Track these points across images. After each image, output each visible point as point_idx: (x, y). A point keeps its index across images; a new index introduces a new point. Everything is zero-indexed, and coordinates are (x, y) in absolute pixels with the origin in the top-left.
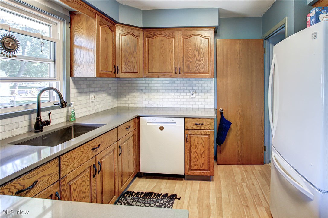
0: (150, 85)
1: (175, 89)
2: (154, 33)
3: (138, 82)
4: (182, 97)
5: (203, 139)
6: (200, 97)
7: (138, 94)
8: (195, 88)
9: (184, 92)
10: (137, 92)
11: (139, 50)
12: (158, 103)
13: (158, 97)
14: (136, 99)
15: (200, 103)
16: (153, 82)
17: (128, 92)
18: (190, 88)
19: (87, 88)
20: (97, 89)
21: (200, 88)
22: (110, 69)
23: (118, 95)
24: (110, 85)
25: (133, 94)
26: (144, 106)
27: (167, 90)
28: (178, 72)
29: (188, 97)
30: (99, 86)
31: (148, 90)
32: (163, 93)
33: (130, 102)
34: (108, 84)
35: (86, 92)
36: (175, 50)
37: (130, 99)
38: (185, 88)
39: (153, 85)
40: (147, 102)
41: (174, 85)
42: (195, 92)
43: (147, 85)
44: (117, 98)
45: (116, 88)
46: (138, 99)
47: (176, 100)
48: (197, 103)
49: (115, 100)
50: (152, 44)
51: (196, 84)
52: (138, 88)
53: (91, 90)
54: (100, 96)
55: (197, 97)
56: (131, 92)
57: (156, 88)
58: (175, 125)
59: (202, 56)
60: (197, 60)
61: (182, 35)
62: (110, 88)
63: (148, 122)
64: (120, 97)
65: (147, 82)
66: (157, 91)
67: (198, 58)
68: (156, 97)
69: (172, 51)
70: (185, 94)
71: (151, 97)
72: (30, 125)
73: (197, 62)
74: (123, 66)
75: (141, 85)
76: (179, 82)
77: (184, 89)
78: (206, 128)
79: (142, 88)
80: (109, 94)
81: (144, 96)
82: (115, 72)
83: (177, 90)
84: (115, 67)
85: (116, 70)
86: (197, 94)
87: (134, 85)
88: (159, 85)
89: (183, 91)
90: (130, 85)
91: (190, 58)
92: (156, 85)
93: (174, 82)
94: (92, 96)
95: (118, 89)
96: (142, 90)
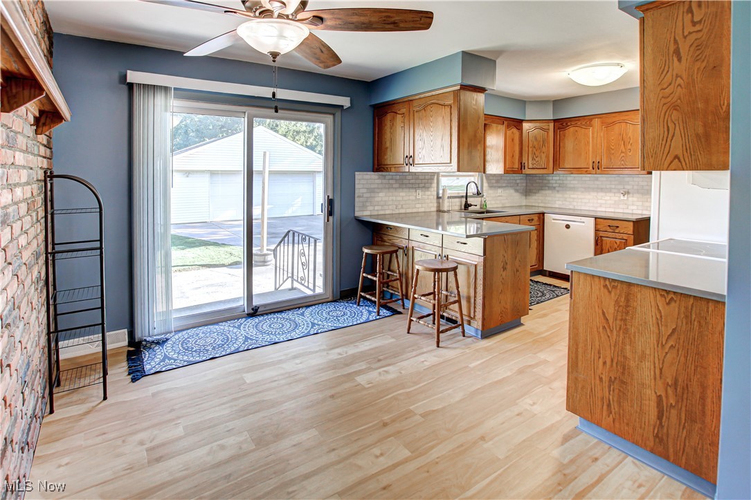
0: (565, 182)
1: (598, 188)
2: (567, 124)
3: (551, 178)
4: (608, 198)
5: (618, 243)
6: (635, 199)
7: (550, 192)
8: (628, 187)
9: (610, 192)
10: (549, 189)
11: (548, 143)
12: (575, 204)
13: (575, 196)
14: (547, 198)
15: (635, 207)
16: (569, 178)
17: (539, 190)
18: (621, 187)
19: (496, 183)
20: (504, 185)
21: (635, 187)
22: (517, 166)
23: (527, 192)
24: (518, 181)
25: (543, 192)
26: (557, 206)
27: (588, 189)
28: (596, 167)
29: (617, 199)
30: (506, 182)
31: (563, 187)
32: (582, 192)
33: (540, 201)
34: (516, 180)
35: (495, 187)
36: (593, 141)
37: (541, 198)
38: (613, 186)
39: (568, 182)
40: (560, 202)
41: (597, 183)
42: (628, 193)
43: (561, 182)
44: (526, 196)
45: (524, 185)
46: (550, 199)
47: (599, 201)
48: (631, 207)
49: (524, 197)
50: (564, 136)
51: (630, 183)
52: (551, 185)
53: (500, 185)
54: (507, 191)
55: (630, 199)
56: (542, 190)
57: (572, 186)
58: (583, 224)
59: (629, 147)
60: (622, 152)
61: (602, 123)
62: (518, 184)
63: (554, 219)
64: (529, 195)
65: (561, 178)
66: (573, 189)
67: (624, 150)
68: (572, 196)
69: (588, 142)
70: (612, 194)
71: (566, 196)
72: (461, 206)
73: (623, 154)
74: (530, 162)
75: (554, 182)
76: (604, 179)
77: (611, 188)
78: (622, 232)
79: (554, 185)
80: (517, 191)
81: (558, 195)
82: (521, 169)
83: (602, 190)
84: (521, 163)
85: (522, 166)
86: (631, 195)
87: (546, 182)
88: (576, 182)
89: (610, 190)
90: (541, 181)
91: (613, 150)
92: (572, 182)
93: (597, 179)
94: (500, 191)
95: (526, 186)
96: (554, 188)
